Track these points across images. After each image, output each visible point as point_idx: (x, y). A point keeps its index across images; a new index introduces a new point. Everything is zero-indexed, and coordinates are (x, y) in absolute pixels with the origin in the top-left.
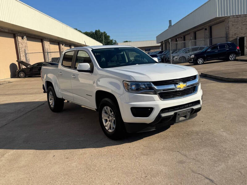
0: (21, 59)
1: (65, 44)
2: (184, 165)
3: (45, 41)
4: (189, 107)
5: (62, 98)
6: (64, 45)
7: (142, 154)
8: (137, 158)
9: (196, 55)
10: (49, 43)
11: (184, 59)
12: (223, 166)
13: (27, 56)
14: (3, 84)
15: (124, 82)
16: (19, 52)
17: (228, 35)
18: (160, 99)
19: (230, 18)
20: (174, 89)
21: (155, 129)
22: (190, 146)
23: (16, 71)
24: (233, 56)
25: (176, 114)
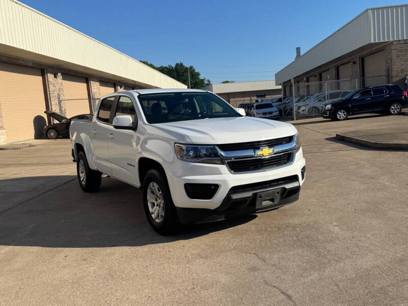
0: (52, 109)
1: (125, 86)
2: (256, 273)
3: (93, 81)
4: (278, 185)
5: (96, 169)
6: (123, 87)
7: (200, 256)
8: (188, 262)
9: (333, 105)
10: (98, 84)
11: (317, 111)
12: (315, 275)
13: (62, 104)
14: (20, 148)
15: (176, 144)
16: (50, 97)
17: (390, 72)
18: (229, 171)
19: (393, 44)
20: (252, 157)
21: (223, 219)
22: (276, 246)
23: (43, 128)
24: (397, 106)
25: (255, 195)
